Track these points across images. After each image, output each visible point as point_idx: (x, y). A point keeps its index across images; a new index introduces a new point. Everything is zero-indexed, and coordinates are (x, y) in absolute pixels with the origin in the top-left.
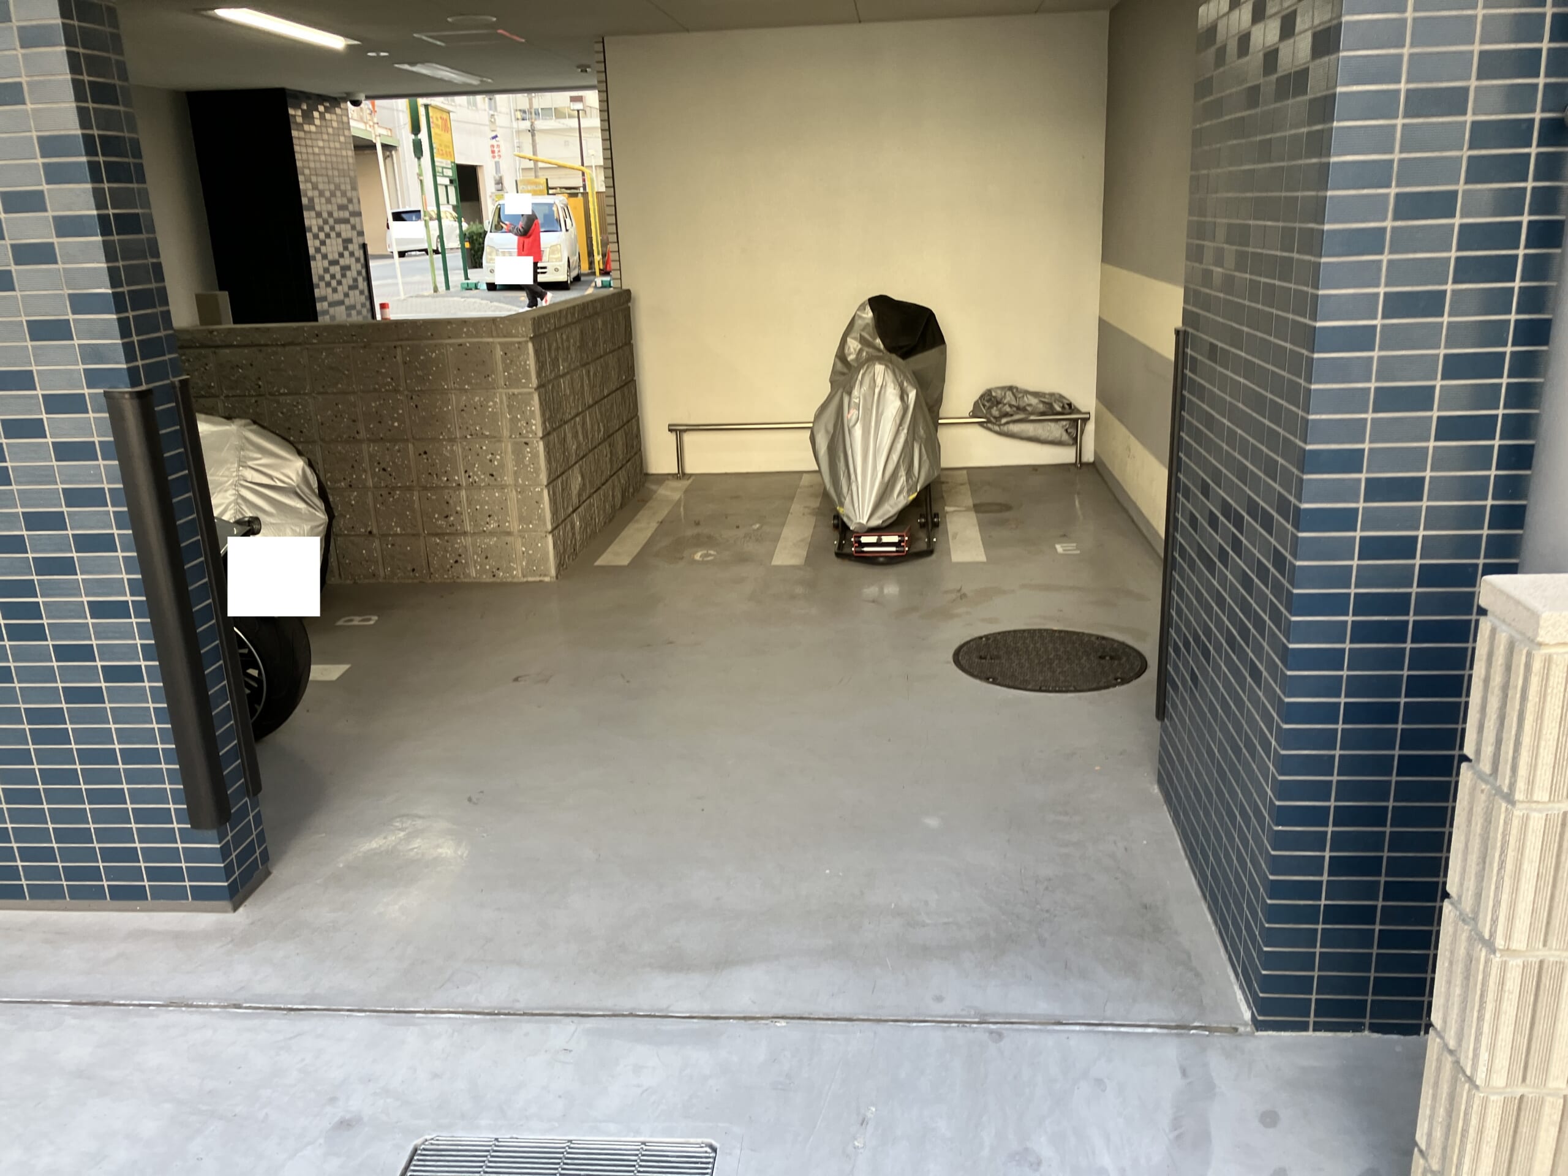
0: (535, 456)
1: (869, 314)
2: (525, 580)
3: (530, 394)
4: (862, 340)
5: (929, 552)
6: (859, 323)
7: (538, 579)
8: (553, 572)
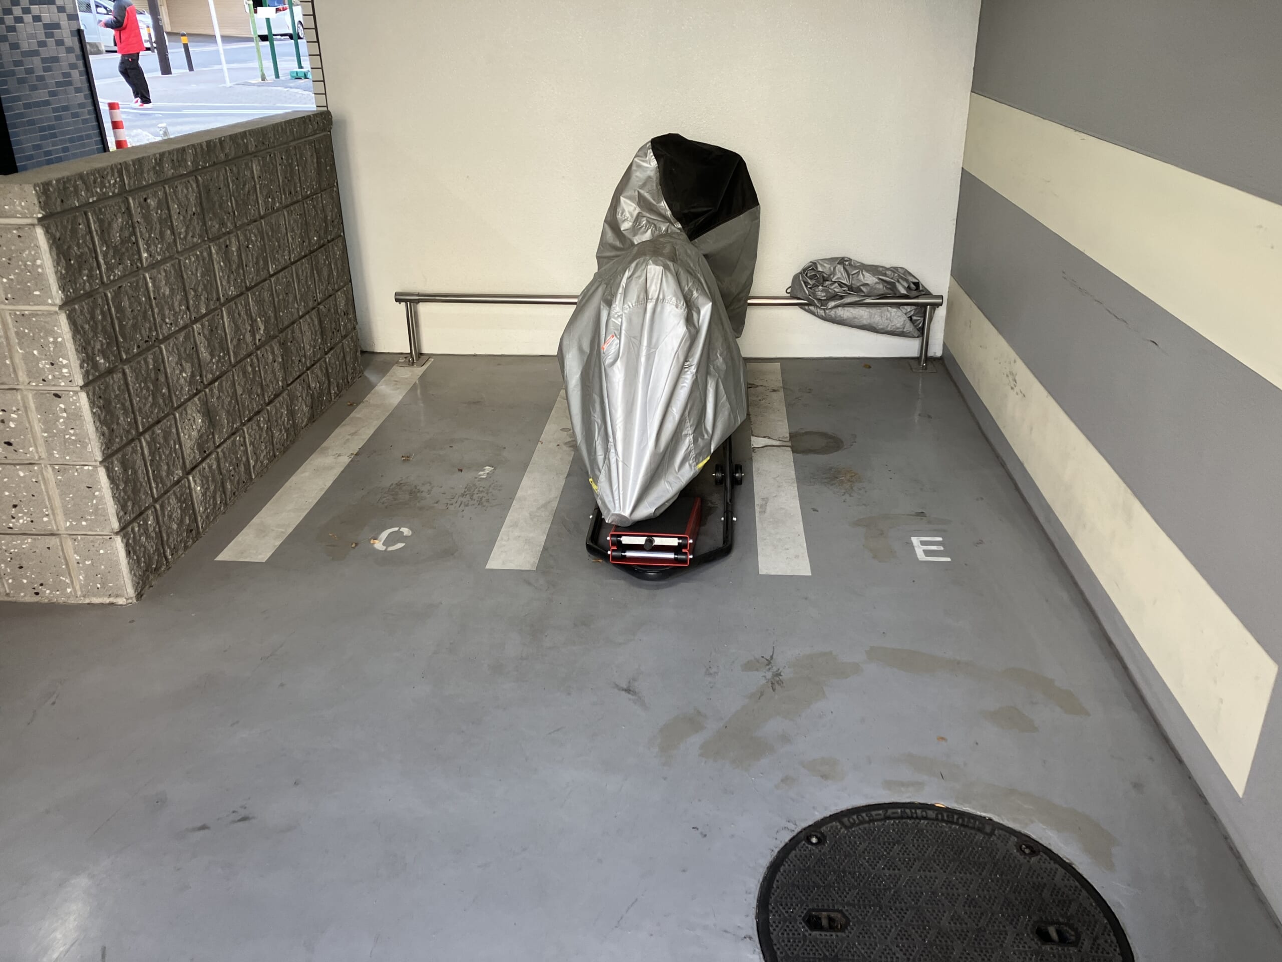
0: (75, 416)
1: (651, 164)
2: (87, 601)
3: (50, 314)
4: (641, 201)
5: (725, 550)
6: (638, 176)
7: (107, 600)
8: (130, 591)
